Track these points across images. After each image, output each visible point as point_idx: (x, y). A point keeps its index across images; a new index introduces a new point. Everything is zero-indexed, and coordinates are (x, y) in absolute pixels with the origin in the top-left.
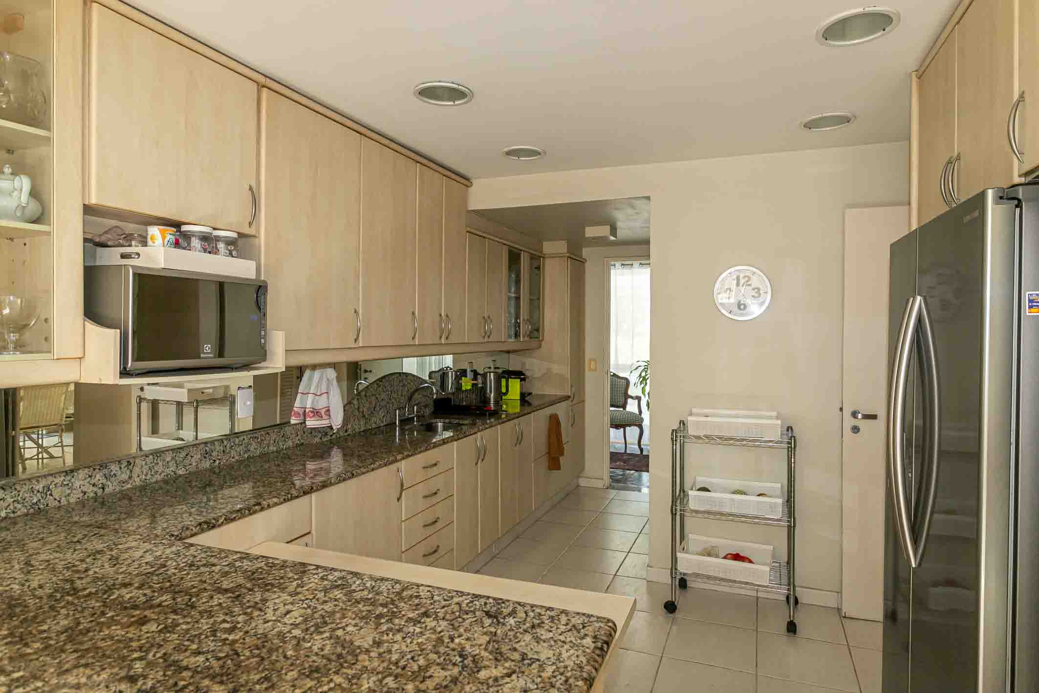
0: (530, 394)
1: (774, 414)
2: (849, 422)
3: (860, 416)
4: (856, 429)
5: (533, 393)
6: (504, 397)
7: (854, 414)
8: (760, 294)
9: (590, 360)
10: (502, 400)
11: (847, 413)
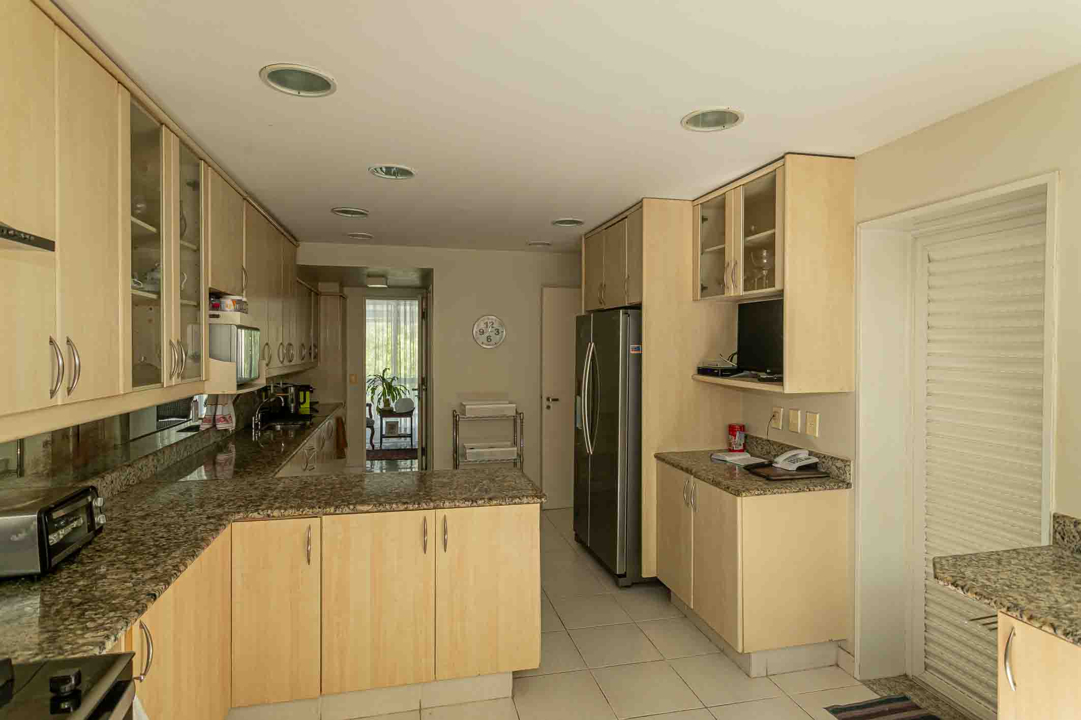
0: (317, 403)
1: (508, 402)
2: (545, 403)
3: (551, 400)
4: (548, 407)
5: (321, 402)
6: (302, 406)
7: (548, 399)
8: (499, 333)
9: (351, 375)
10: (300, 408)
11: (544, 400)
